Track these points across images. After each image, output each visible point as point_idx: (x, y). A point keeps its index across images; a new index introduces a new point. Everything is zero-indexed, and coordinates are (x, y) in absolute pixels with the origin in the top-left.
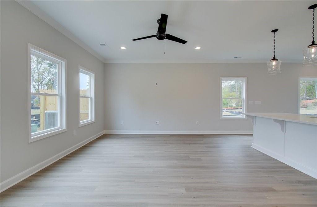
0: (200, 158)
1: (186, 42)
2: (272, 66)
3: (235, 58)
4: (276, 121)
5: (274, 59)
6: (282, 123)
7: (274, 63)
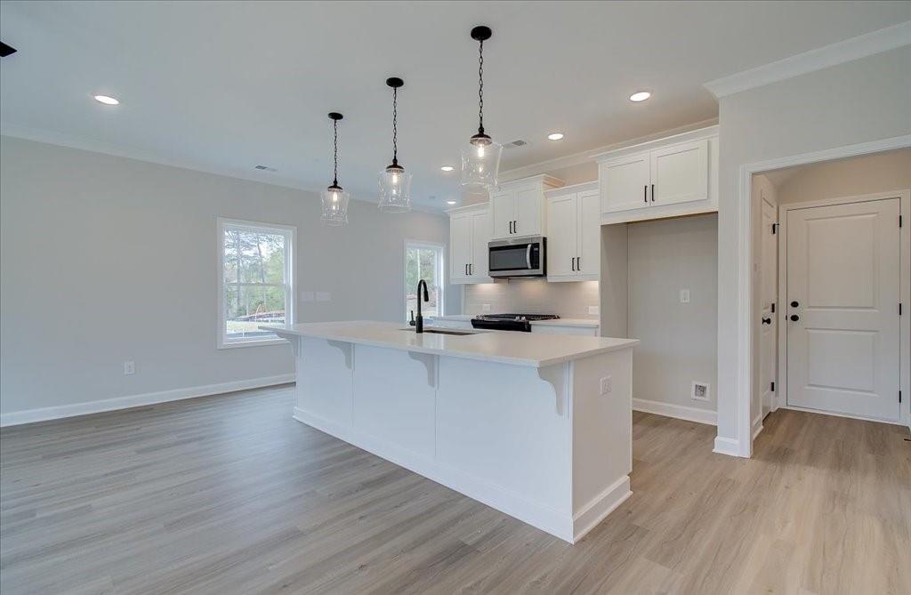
0: (88, 503)
1: (13, 51)
2: (331, 203)
3: (259, 167)
4: (333, 343)
5: (335, 185)
6: (347, 348)
7: (335, 197)
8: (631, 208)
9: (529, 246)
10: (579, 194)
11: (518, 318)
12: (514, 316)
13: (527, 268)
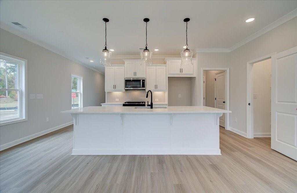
8: (176, 73)
9: (141, 80)
10: (157, 67)
11: (141, 103)
12: (140, 102)
13: (141, 87)
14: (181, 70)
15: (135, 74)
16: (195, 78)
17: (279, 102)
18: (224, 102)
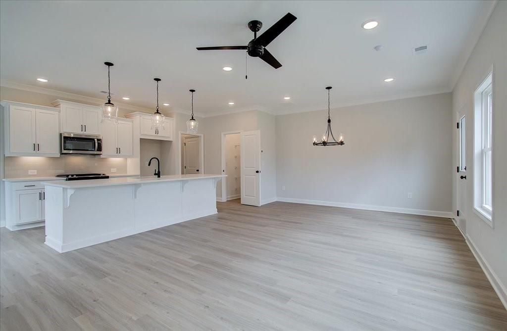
9: (96, 140)
13: (93, 151)
14: (157, 132)
15: (84, 128)
16: (170, 142)
17: (245, 167)
18: (198, 171)
